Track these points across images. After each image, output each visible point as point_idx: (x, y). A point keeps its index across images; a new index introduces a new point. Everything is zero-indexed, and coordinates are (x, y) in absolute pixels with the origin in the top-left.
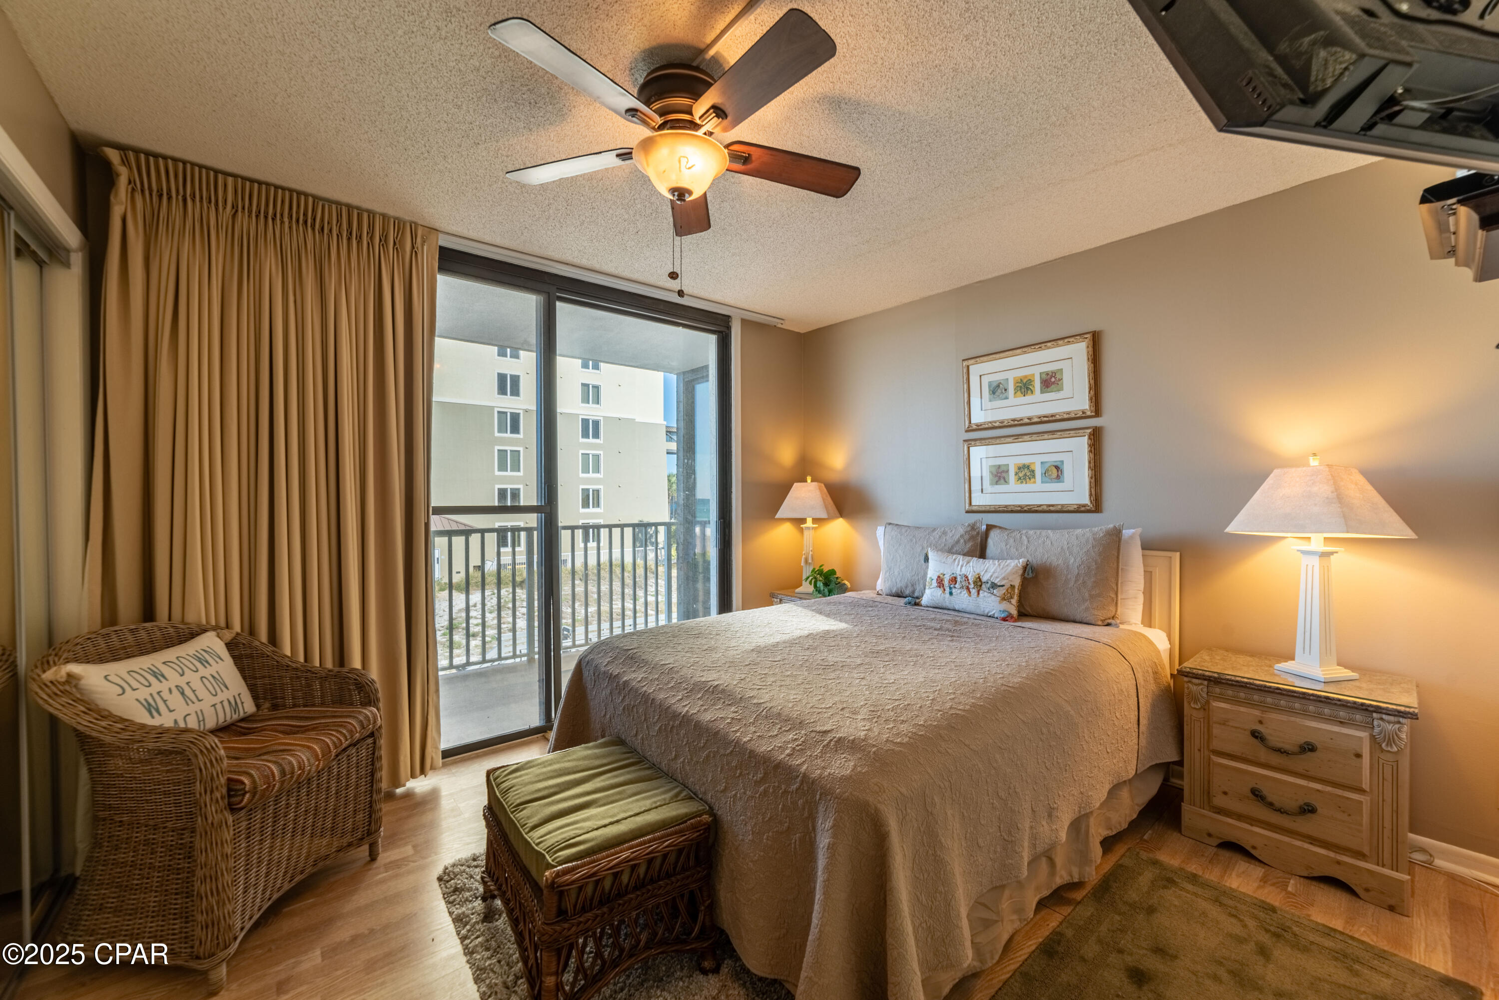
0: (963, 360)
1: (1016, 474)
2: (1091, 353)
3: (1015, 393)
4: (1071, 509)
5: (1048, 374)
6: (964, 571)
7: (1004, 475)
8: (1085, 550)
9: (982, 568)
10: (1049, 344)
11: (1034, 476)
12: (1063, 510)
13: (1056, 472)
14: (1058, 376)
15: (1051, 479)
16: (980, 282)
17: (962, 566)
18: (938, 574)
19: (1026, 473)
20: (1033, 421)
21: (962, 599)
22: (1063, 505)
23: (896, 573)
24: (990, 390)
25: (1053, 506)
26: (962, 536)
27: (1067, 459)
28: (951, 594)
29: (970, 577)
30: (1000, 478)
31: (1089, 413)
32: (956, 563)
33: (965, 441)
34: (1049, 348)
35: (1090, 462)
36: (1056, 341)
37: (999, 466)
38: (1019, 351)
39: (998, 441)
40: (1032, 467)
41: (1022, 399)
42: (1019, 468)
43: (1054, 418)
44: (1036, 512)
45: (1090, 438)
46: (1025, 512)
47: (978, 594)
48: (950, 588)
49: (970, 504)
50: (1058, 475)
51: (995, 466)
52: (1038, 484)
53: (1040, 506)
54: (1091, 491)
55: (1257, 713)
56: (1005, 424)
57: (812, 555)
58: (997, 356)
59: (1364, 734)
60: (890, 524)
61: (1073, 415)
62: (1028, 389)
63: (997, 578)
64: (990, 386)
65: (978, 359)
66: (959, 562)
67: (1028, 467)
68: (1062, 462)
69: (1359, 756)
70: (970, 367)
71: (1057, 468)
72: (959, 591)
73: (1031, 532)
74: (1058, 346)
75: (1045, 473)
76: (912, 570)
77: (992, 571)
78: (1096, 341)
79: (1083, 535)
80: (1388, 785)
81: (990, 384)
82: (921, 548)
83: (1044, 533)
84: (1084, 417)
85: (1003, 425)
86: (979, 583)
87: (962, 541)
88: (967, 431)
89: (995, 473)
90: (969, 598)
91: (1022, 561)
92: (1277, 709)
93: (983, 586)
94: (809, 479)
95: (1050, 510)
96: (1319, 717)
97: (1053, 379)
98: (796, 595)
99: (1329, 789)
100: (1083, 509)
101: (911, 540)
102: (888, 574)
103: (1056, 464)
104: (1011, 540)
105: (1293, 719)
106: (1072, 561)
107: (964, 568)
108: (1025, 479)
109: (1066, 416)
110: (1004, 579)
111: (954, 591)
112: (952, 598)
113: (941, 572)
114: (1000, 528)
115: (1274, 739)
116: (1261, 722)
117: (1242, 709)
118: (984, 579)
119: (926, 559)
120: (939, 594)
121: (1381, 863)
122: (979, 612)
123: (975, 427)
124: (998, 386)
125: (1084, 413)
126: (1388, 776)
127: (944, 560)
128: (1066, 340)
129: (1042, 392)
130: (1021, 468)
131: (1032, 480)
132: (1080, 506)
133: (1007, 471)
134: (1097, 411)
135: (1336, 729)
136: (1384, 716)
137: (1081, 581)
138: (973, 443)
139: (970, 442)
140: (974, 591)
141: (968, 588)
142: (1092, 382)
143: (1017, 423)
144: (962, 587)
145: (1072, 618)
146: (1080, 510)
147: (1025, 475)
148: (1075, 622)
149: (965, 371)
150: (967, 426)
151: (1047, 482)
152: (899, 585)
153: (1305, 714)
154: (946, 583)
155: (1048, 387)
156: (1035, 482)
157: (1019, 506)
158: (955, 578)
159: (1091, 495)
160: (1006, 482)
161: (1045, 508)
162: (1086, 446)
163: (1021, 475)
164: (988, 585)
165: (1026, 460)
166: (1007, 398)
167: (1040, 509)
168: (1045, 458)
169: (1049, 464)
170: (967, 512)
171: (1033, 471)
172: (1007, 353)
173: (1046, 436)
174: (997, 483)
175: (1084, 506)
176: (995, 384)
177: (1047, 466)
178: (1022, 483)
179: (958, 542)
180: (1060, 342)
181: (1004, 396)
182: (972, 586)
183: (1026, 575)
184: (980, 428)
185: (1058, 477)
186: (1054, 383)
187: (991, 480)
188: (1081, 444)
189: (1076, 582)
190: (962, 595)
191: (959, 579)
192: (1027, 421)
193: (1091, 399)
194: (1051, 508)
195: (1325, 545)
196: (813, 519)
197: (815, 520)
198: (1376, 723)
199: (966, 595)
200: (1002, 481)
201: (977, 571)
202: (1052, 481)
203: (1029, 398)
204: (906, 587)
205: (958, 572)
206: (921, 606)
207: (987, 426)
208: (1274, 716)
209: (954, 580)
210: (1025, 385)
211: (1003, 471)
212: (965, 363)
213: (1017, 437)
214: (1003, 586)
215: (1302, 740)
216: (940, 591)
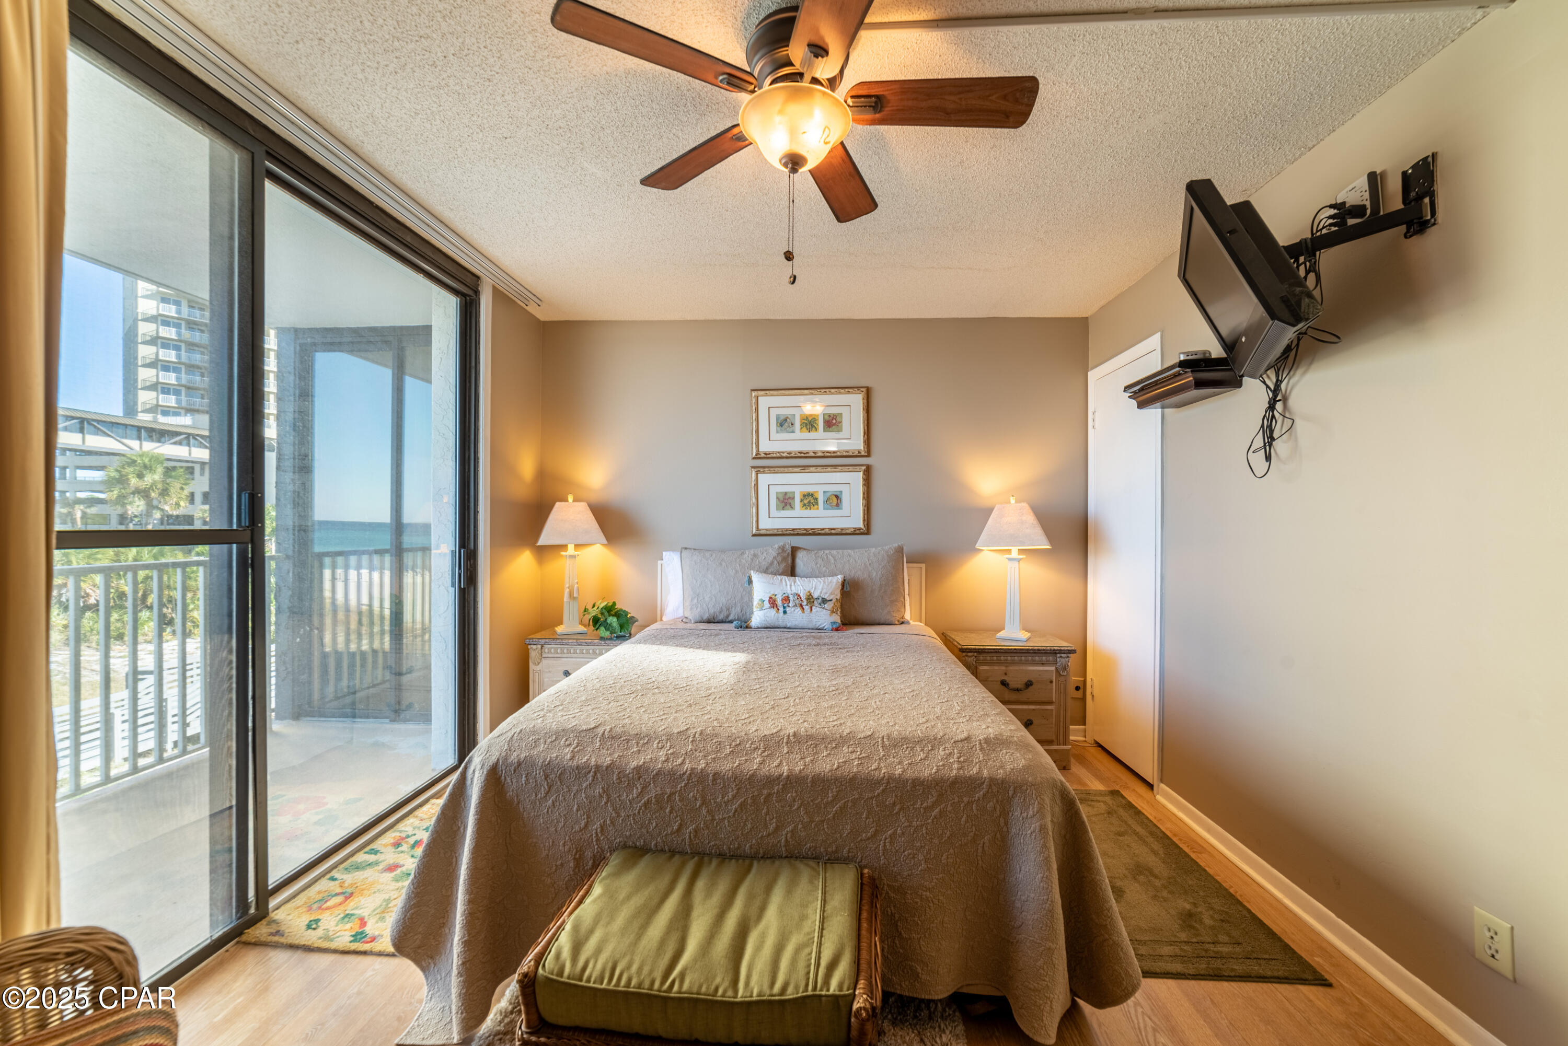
0: (752, 390)
1: (802, 501)
2: (865, 404)
3: (801, 428)
4: (849, 531)
5: (830, 416)
6: (794, 590)
7: (790, 501)
8: (883, 565)
9: (810, 585)
10: (833, 391)
11: (817, 504)
12: (842, 533)
13: (836, 500)
14: (838, 419)
15: (832, 506)
16: (769, 320)
17: (791, 586)
18: (769, 595)
19: (810, 500)
20: (817, 455)
21: (796, 617)
22: (842, 529)
23: (707, 599)
24: (777, 423)
25: (834, 529)
26: (775, 558)
27: (845, 490)
28: (785, 612)
29: (802, 595)
30: (786, 504)
31: (863, 453)
32: (784, 583)
33: (753, 467)
34: (832, 394)
35: (864, 494)
36: (839, 389)
37: (786, 493)
38: (806, 392)
39: (786, 470)
40: (816, 495)
41: (807, 435)
42: (804, 496)
43: (835, 455)
44: (819, 534)
45: (864, 474)
46: (810, 534)
47: (811, 609)
48: (784, 607)
49: (758, 528)
50: (837, 503)
51: (781, 493)
52: (821, 510)
53: (823, 529)
54: (864, 517)
55: (1003, 668)
56: (792, 455)
57: (578, 589)
58: (787, 392)
59: (1053, 668)
60: (686, 548)
61: (850, 454)
62: (812, 426)
63: (826, 593)
64: (777, 419)
65: (767, 392)
66: (786, 582)
67: (812, 495)
68: (841, 492)
69: (1051, 682)
70: (759, 398)
71: (837, 497)
72: (793, 609)
73: (834, 552)
74: (840, 393)
75: (827, 501)
76: (728, 594)
77: (820, 588)
78: (868, 394)
79: (879, 553)
80: (1062, 695)
81: (778, 417)
82: (734, 571)
83: (845, 551)
84: (859, 456)
85: (790, 456)
86: (810, 599)
87: (776, 562)
88: (754, 458)
89: (782, 499)
90: (802, 614)
91: (840, 578)
92: (1013, 663)
93: (815, 602)
94: (570, 498)
95: (832, 532)
96: (1034, 663)
97: (834, 421)
98: (558, 637)
99: (1038, 707)
100: (858, 532)
101: (721, 565)
102: (695, 601)
103: (836, 494)
104: (820, 560)
105: (1021, 668)
106: (874, 575)
107: (793, 587)
108: (809, 506)
109: (845, 454)
110: (831, 594)
111: (788, 609)
112: (786, 616)
113: (772, 593)
114: (805, 549)
115: (1013, 684)
116: (1006, 674)
117: (996, 668)
118: (815, 596)
119: (750, 581)
120: (773, 614)
121: (1059, 744)
122: (810, 626)
123: (763, 455)
124: (786, 420)
125: (859, 452)
126: (1062, 691)
127: (771, 581)
128: (847, 390)
129: (825, 431)
130: (806, 496)
131: (816, 507)
132: (856, 529)
133: (793, 498)
134: (868, 455)
135: (1041, 668)
136: (1062, 655)
137: (883, 591)
138: (762, 470)
139: (759, 470)
140: (807, 608)
141: (801, 606)
142: (866, 428)
143: (804, 455)
144: (795, 606)
145: (877, 621)
146: (856, 532)
147: (810, 502)
148: (879, 624)
149: (754, 400)
150: (754, 454)
151: (828, 509)
152: (712, 611)
153: (1027, 663)
154: (779, 602)
155: (829, 427)
156: (818, 509)
157: (805, 530)
158: (788, 597)
159: (864, 520)
160: (792, 508)
161: (827, 531)
162: (861, 479)
163: (806, 502)
164: (819, 601)
165: (810, 489)
166: (793, 432)
167: (823, 532)
168: (827, 488)
169: (830, 494)
170: (754, 535)
171: (816, 499)
172: (796, 391)
173: (829, 469)
174: (783, 508)
175: (859, 529)
176: (782, 418)
177: (828, 495)
178: (806, 508)
179: (772, 563)
180: (842, 391)
181: (791, 430)
182: (805, 603)
183: (845, 589)
184: (767, 456)
185: (838, 505)
186: (834, 424)
187: (777, 506)
188: (857, 478)
189: (879, 591)
190: (796, 612)
191: (791, 598)
192: (813, 454)
193: (865, 442)
194: (833, 531)
195: (1019, 554)
196: (575, 545)
197: (577, 546)
198: (1058, 660)
199: (800, 612)
200: (788, 506)
201: (808, 589)
202: (832, 508)
203: (813, 435)
204: (721, 612)
205: (789, 592)
206: (751, 628)
207: (775, 455)
208: (1012, 668)
209: (786, 599)
210: (810, 422)
211: (790, 498)
212: (754, 394)
213: (804, 468)
214: (831, 600)
215: (1025, 680)
216: (773, 611)
